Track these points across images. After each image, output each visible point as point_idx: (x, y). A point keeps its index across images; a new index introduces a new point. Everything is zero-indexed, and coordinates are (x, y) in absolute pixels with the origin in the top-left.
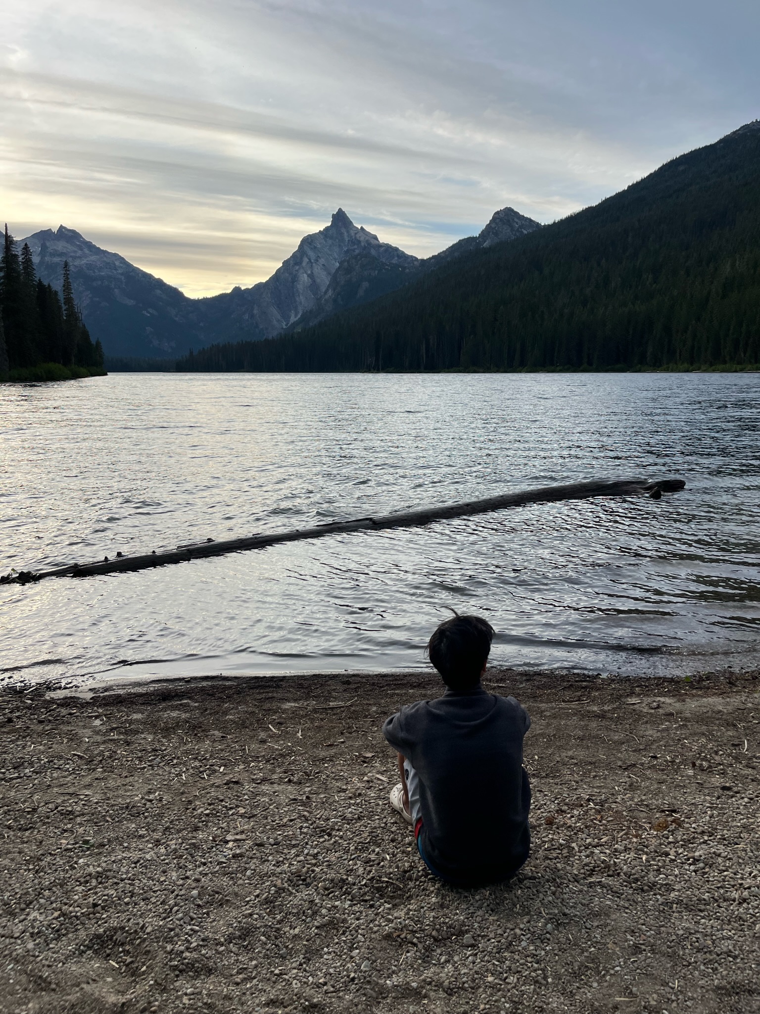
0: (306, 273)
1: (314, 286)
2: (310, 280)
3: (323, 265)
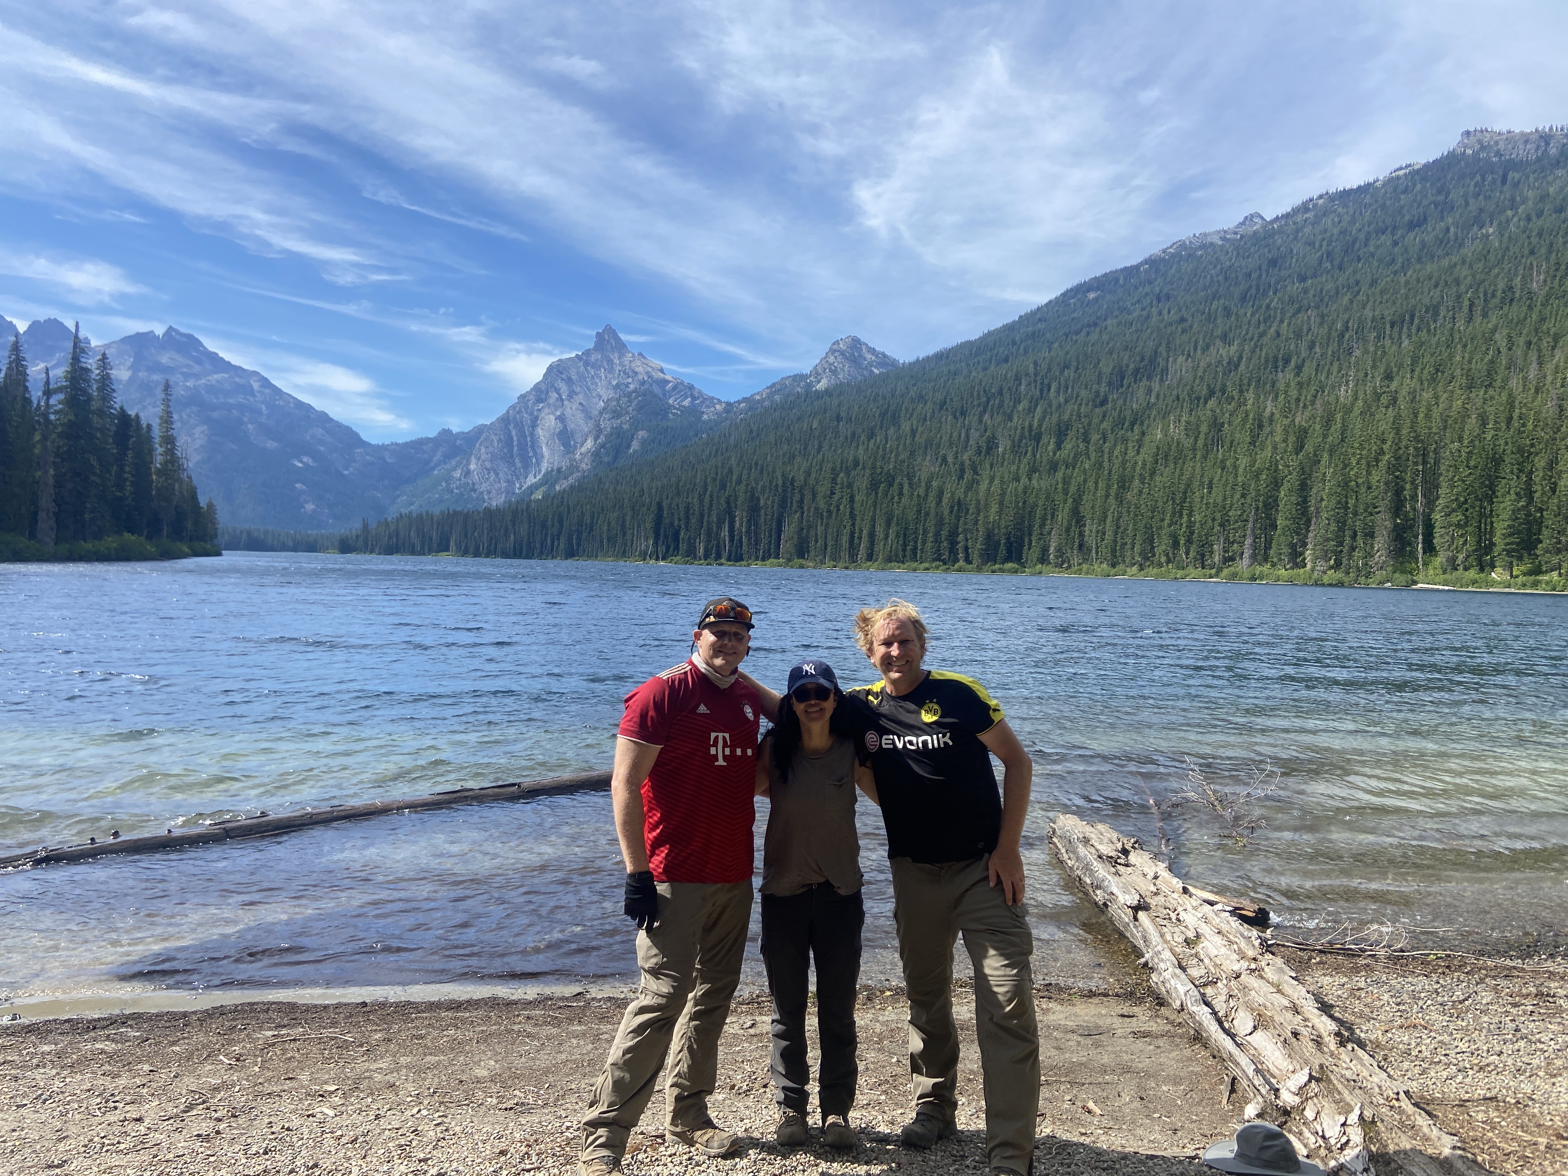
0: (553, 414)
1: (564, 433)
2: (560, 425)
3: (581, 404)
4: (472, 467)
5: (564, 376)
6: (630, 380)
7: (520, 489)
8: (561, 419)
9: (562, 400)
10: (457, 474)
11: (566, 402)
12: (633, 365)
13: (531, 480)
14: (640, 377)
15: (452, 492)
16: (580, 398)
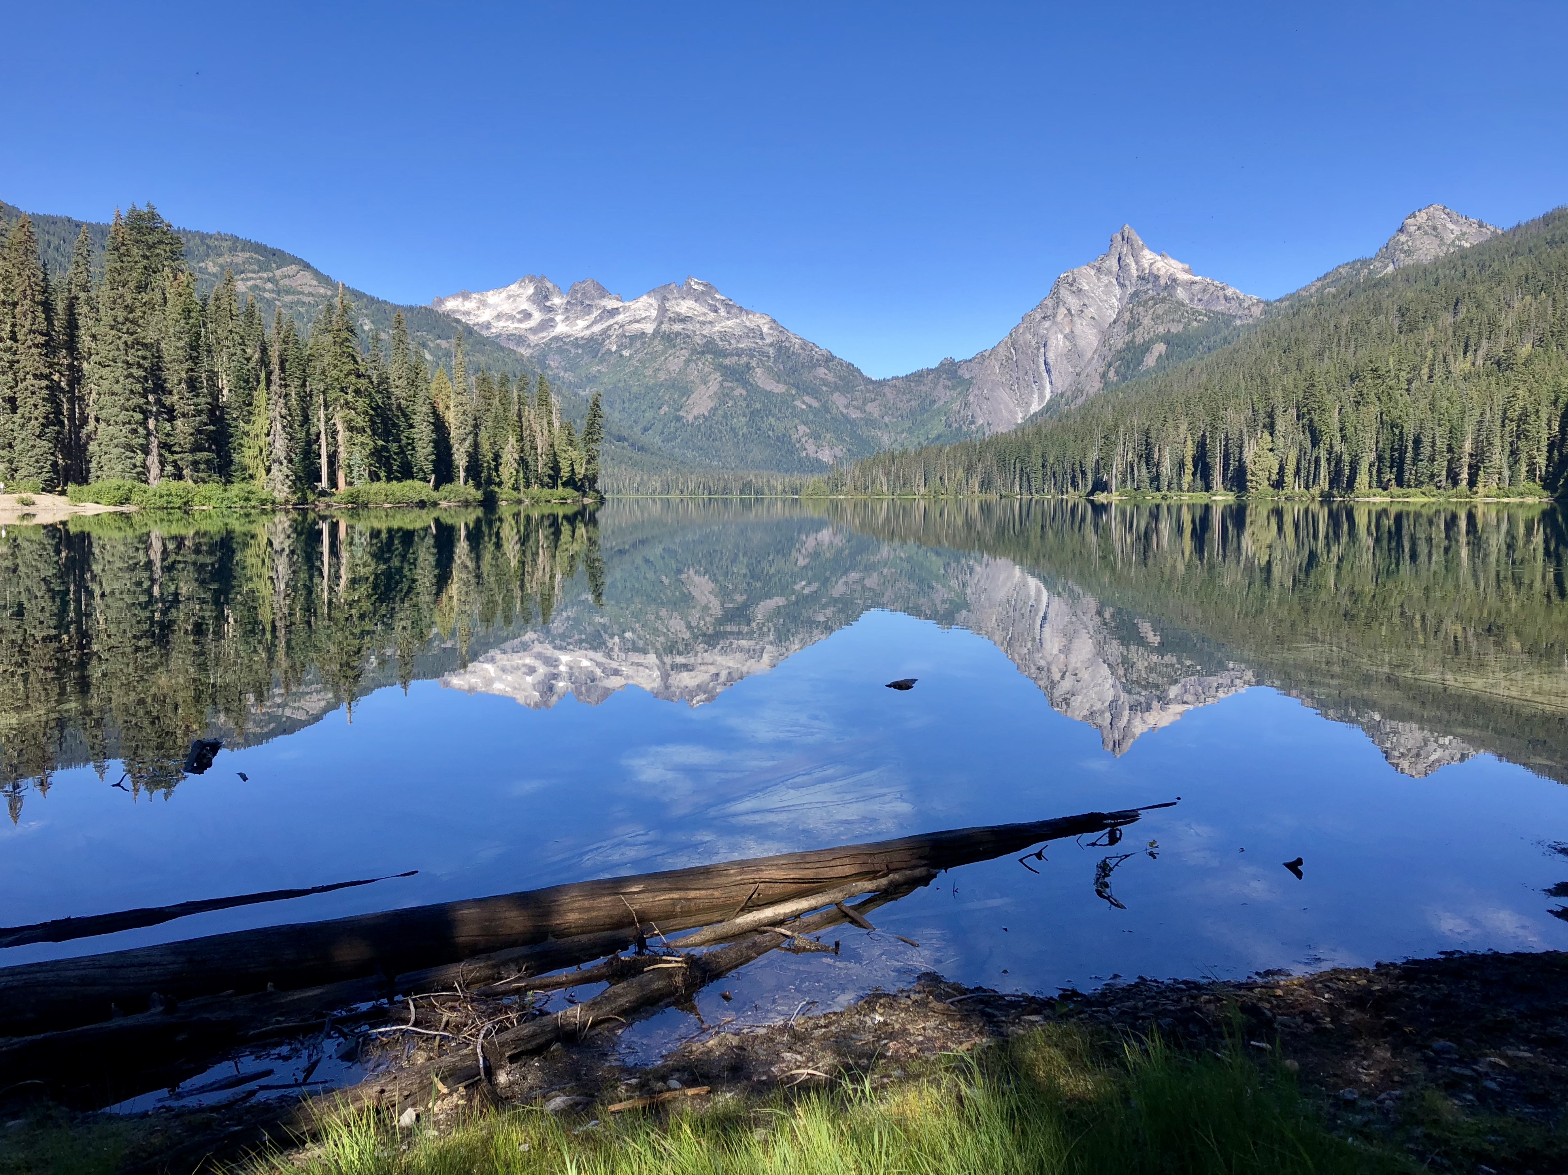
0: (1061, 332)
1: (1074, 353)
2: (1067, 343)
3: (1093, 318)
4: (971, 398)
5: (1074, 289)
6: (1150, 286)
7: (1023, 418)
8: (1071, 337)
9: (1072, 315)
10: (956, 406)
11: (1076, 318)
12: (1154, 268)
13: (1035, 408)
14: (1162, 282)
15: (950, 426)
16: (1091, 311)
